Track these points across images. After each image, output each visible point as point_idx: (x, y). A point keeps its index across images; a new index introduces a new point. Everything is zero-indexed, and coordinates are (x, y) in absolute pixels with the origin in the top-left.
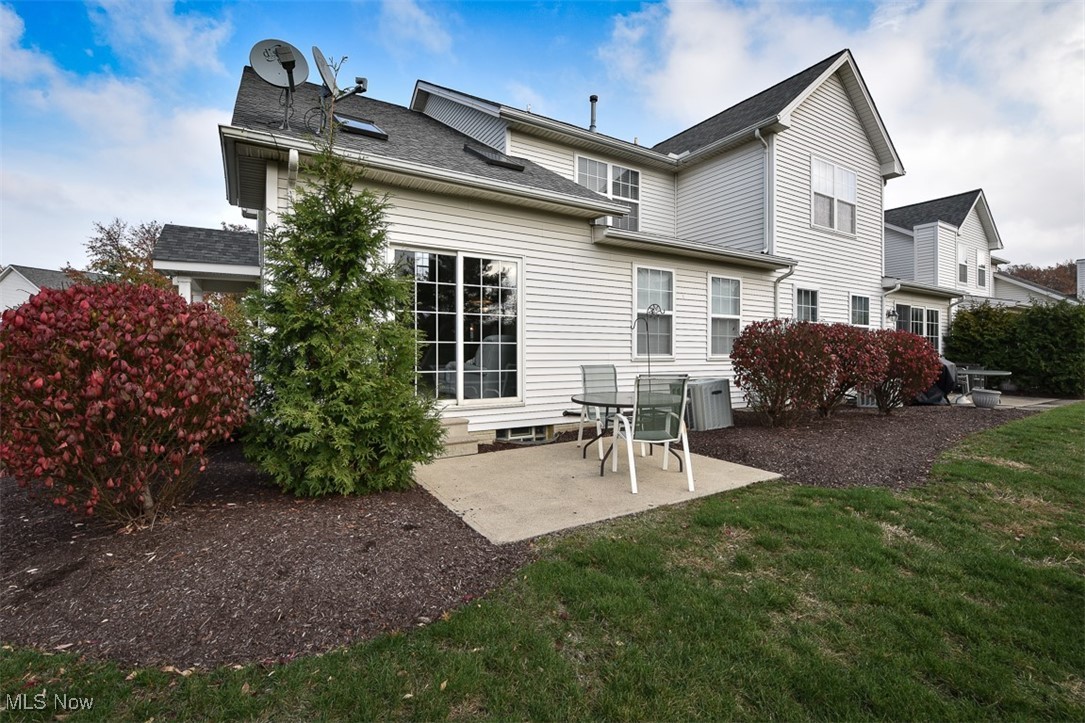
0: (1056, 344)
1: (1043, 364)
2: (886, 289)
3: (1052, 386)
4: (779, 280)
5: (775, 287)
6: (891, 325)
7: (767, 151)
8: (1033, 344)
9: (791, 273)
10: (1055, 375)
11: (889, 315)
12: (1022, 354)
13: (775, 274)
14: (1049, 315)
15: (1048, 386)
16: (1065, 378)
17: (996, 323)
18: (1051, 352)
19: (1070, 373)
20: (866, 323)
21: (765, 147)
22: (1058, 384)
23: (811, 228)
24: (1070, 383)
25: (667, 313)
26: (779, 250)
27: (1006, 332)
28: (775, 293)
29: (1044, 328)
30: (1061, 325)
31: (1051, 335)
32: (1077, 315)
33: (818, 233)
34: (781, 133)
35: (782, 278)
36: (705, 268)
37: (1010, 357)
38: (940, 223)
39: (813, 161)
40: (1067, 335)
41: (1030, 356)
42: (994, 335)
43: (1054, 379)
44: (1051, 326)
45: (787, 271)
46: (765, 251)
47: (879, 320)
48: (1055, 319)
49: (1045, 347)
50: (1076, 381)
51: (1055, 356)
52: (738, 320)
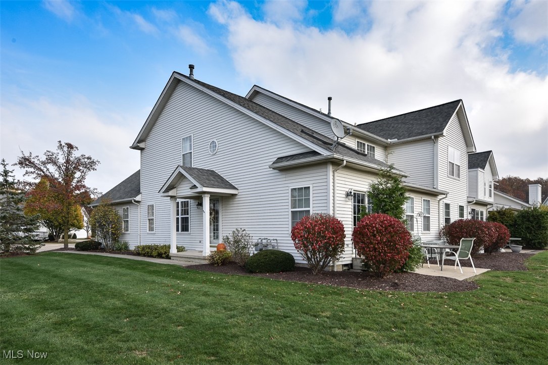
0: (533, 226)
1: (528, 235)
2: (469, 202)
3: (532, 245)
4: (441, 199)
5: (439, 203)
6: (470, 217)
7: (435, 145)
8: (524, 227)
9: (446, 197)
10: (533, 240)
11: (470, 213)
12: (520, 231)
13: (438, 197)
14: (530, 214)
15: (530, 245)
16: (537, 241)
17: (507, 217)
18: (531, 230)
19: (539, 239)
20: (463, 217)
21: (435, 143)
22: (534, 244)
23: (448, 177)
24: (539, 243)
25: (412, 214)
26: (441, 187)
27: (512, 221)
28: (439, 205)
29: (529, 221)
30: (535, 219)
31: (532, 223)
32: (541, 214)
33: (451, 179)
34: (441, 138)
35: (442, 199)
36: (421, 196)
37: (514, 232)
38: (479, 169)
39: (449, 148)
40: (537, 223)
41: (523, 231)
42: (507, 222)
43: (533, 242)
44: (531, 219)
45: (444, 196)
46: (435, 187)
47: (467, 216)
48: (533, 216)
49: (528, 228)
50: (542, 242)
51: (533, 232)
52: (429, 217)
